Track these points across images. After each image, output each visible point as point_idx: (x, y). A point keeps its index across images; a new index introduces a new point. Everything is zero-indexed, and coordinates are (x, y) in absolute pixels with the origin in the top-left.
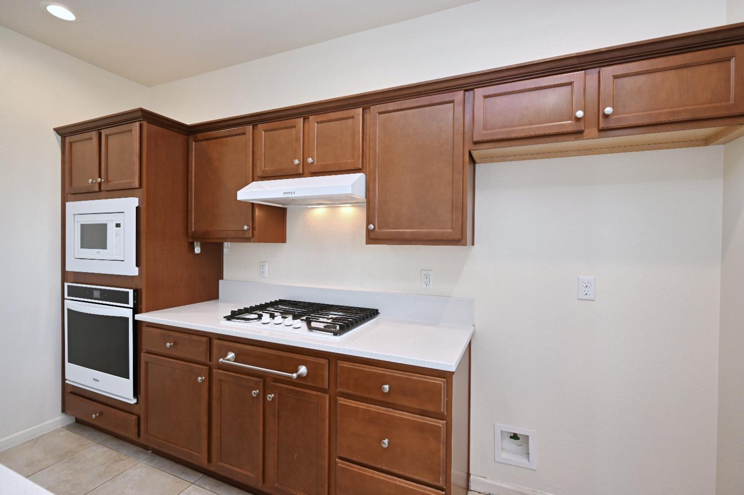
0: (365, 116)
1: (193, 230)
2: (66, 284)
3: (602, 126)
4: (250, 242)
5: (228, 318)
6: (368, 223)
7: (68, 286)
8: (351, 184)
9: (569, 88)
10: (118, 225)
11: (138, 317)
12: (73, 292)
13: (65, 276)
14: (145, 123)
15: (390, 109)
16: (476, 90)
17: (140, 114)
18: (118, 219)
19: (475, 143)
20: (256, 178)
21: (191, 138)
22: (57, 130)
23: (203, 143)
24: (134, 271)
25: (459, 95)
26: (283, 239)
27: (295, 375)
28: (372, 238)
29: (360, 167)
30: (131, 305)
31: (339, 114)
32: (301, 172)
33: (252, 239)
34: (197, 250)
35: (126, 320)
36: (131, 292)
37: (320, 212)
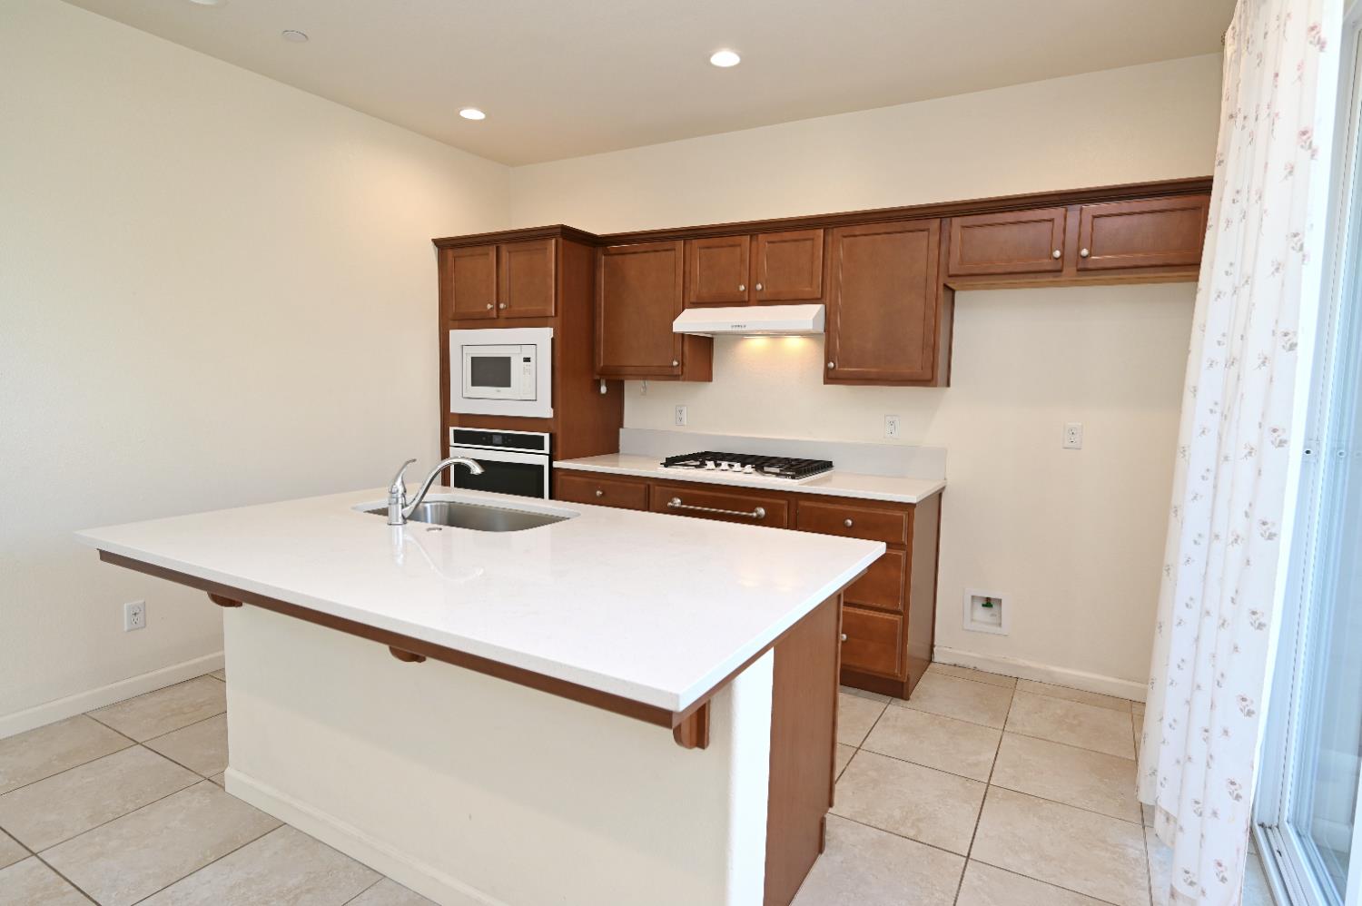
0: (827, 238)
1: (602, 364)
2: (452, 429)
3: (1080, 266)
4: (678, 380)
5: (666, 465)
6: (827, 361)
7: (455, 431)
8: (811, 319)
9: (1050, 223)
10: (527, 360)
11: (556, 464)
12: (462, 438)
13: (447, 417)
14: (561, 240)
15: (857, 233)
16: (953, 219)
17: (559, 230)
18: (528, 352)
19: (950, 276)
20: (686, 304)
21: (600, 250)
22: (437, 242)
23: (616, 257)
24: (547, 412)
25: (935, 224)
26: (709, 379)
27: (755, 514)
28: (831, 377)
29: (819, 296)
30: (547, 450)
31: (796, 235)
32: (747, 299)
33: (681, 378)
34: (603, 390)
35: (541, 467)
36: (547, 436)
37: (757, 344)
